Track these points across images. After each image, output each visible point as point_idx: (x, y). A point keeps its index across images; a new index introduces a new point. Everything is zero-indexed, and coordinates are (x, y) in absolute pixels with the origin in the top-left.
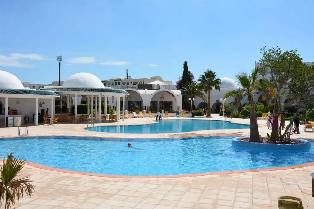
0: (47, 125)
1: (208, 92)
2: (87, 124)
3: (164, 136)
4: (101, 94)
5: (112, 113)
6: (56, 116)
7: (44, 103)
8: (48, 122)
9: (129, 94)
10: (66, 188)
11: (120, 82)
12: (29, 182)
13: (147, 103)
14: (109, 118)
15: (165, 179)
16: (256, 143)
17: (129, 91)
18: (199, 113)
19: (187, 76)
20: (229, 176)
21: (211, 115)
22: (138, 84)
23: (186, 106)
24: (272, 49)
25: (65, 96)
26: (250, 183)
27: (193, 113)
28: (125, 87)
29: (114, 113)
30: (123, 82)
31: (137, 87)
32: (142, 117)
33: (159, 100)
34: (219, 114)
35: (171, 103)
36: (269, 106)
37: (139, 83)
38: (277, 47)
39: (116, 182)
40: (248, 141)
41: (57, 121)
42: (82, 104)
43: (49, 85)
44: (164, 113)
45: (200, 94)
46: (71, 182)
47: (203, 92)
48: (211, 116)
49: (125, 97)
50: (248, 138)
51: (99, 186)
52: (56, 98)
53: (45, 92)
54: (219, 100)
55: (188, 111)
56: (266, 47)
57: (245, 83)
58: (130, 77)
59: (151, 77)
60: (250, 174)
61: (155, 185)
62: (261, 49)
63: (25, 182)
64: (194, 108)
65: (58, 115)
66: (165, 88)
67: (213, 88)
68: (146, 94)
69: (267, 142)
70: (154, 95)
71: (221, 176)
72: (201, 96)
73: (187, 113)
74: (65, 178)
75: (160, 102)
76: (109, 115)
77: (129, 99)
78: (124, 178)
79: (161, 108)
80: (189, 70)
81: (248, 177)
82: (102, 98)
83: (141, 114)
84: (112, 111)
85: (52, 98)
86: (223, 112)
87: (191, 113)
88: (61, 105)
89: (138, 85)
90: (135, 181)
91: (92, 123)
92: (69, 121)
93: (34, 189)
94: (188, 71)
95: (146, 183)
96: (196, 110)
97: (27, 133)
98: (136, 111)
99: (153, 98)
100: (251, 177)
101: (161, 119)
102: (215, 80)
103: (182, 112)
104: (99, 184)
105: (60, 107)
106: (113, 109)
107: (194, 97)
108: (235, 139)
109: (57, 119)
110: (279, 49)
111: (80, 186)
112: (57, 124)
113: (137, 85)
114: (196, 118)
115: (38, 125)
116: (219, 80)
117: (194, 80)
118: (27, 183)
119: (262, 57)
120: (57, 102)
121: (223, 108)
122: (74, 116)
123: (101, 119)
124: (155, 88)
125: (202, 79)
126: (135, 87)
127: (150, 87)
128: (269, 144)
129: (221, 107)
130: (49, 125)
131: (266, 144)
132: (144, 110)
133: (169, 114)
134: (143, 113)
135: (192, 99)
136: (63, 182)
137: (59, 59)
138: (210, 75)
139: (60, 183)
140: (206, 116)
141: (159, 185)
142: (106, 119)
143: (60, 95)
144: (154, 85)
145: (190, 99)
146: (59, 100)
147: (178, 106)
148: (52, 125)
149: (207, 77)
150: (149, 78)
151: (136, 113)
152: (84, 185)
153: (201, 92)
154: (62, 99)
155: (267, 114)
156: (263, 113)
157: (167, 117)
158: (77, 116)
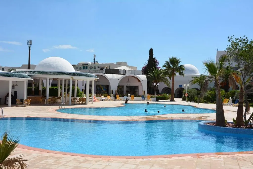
0: (19, 106)
1: (172, 78)
2: (59, 106)
3: (134, 119)
4: (72, 78)
5: (81, 96)
6: (28, 98)
7: (17, 85)
8: (21, 103)
9: (98, 78)
10: (50, 167)
11: (87, 66)
12: (22, 160)
13: (114, 87)
14: (78, 101)
15: (141, 160)
16: (222, 127)
17: (97, 75)
18: (163, 97)
19: (152, 62)
20: (201, 157)
21: (175, 99)
22: (105, 68)
23: (151, 91)
24: (239, 39)
25: (37, 79)
26: (223, 165)
27: (158, 97)
28: (93, 71)
29: (83, 96)
30: (90, 67)
31: (104, 72)
32: (110, 100)
33: (125, 84)
34: (182, 99)
35: (136, 87)
36: (230, 92)
37: (107, 68)
38: (244, 36)
39: (96, 162)
40: (214, 125)
41: (30, 103)
42: (53, 87)
43: (19, 68)
44: (131, 97)
45: (164, 79)
46: (53, 161)
47: (167, 77)
48: (174, 101)
49: (95, 81)
50: (214, 123)
51: (81, 165)
52: (29, 81)
53: (18, 75)
54: (182, 86)
55: (153, 96)
56: (233, 36)
57: (212, 70)
58: (97, 62)
59: (117, 63)
60: (220, 157)
61: (134, 165)
62: (228, 37)
63: (19, 161)
64: (158, 93)
65: (30, 97)
66: (131, 74)
67: (177, 74)
68: (114, 78)
69: (233, 126)
70: (121, 79)
71: (193, 158)
72: (165, 82)
73: (152, 97)
74: (47, 157)
75: (127, 86)
76: (79, 98)
77: (97, 83)
78: (103, 158)
79: (128, 92)
80: (154, 56)
81: (219, 159)
82: (73, 81)
83: (109, 97)
84: (81, 94)
85: (25, 80)
86: (186, 97)
87: (156, 97)
88: (33, 87)
89: (106, 70)
90: (114, 161)
91: (64, 105)
92: (41, 103)
93: (27, 168)
94: (153, 58)
95: (124, 163)
96: (160, 94)
97: (2, 114)
98: (104, 95)
99: (120, 82)
100: (222, 159)
101: (127, 102)
102: (179, 67)
103: (147, 96)
104: (80, 163)
105: (31, 89)
106: (82, 92)
107: (158, 82)
108: (201, 123)
109: (29, 100)
110: (246, 38)
111: (63, 165)
112: (29, 106)
113: (104, 70)
114: (160, 102)
115: (11, 106)
116: (183, 66)
117: (158, 66)
118: (21, 162)
119: (229, 46)
120: (30, 84)
121: (186, 93)
122: (46, 98)
123: (72, 101)
124: (122, 72)
125: (167, 65)
126: (102, 71)
127: (117, 72)
128: (234, 128)
129: (184, 92)
130: (22, 106)
131: (232, 128)
132: (112, 94)
133: (135, 98)
134: (110, 96)
135: (156, 84)
136: (46, 162)
137: (29, 43)
138: (174, 61)
139: (43, 162)
140: (170, 100)
141: (138, 165)
142: (76, 101)
143: (33, 78)
144: (121, 70)
145: (155, 84)
146: (31, 82)
147: (144, 90)
148: (25, 106)
149: (172, 64)
150: (115, 63)
151: (104, 96)
152: (66, 165)
153: (166, 77)
154: (34, 81)
155: (228, 99)
156: (224, 98)
157: (133, 100)
158: (49, 98)
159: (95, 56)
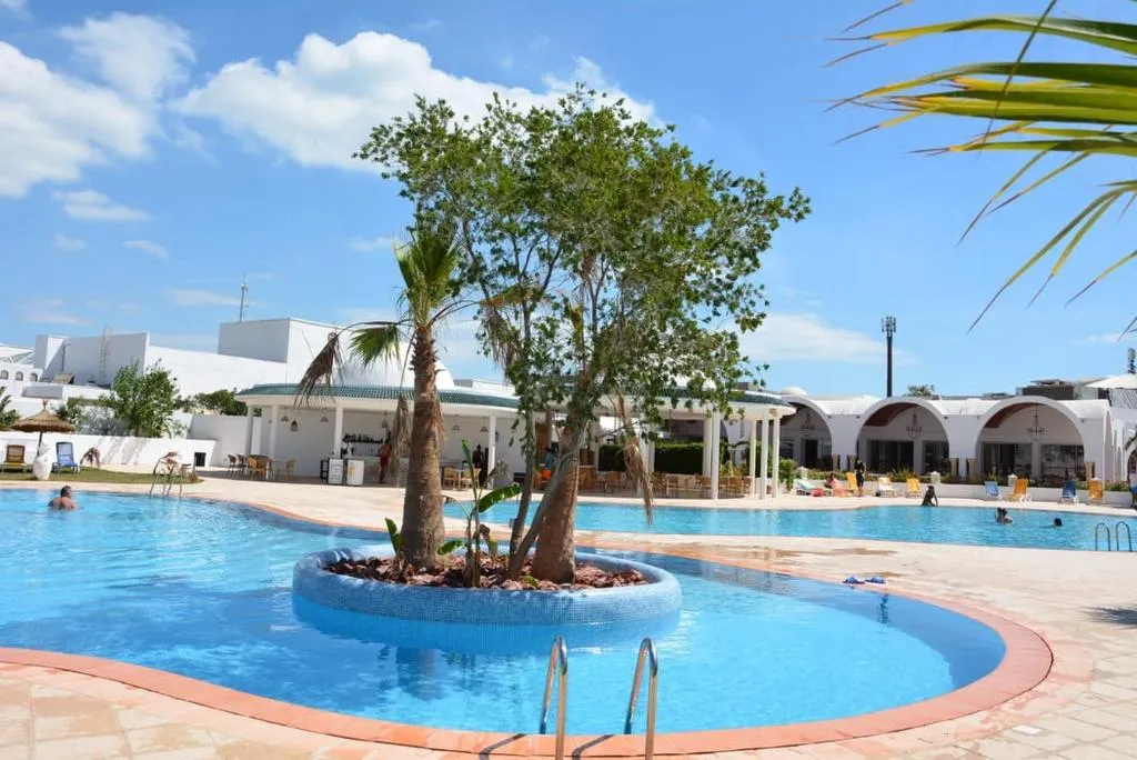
33: (1022, 438)
70: (989, 418)
73: (1118, 488)
101: (933, 500)
137: (888, 325)
147: (1089, 459)
159: (1132, 352)
